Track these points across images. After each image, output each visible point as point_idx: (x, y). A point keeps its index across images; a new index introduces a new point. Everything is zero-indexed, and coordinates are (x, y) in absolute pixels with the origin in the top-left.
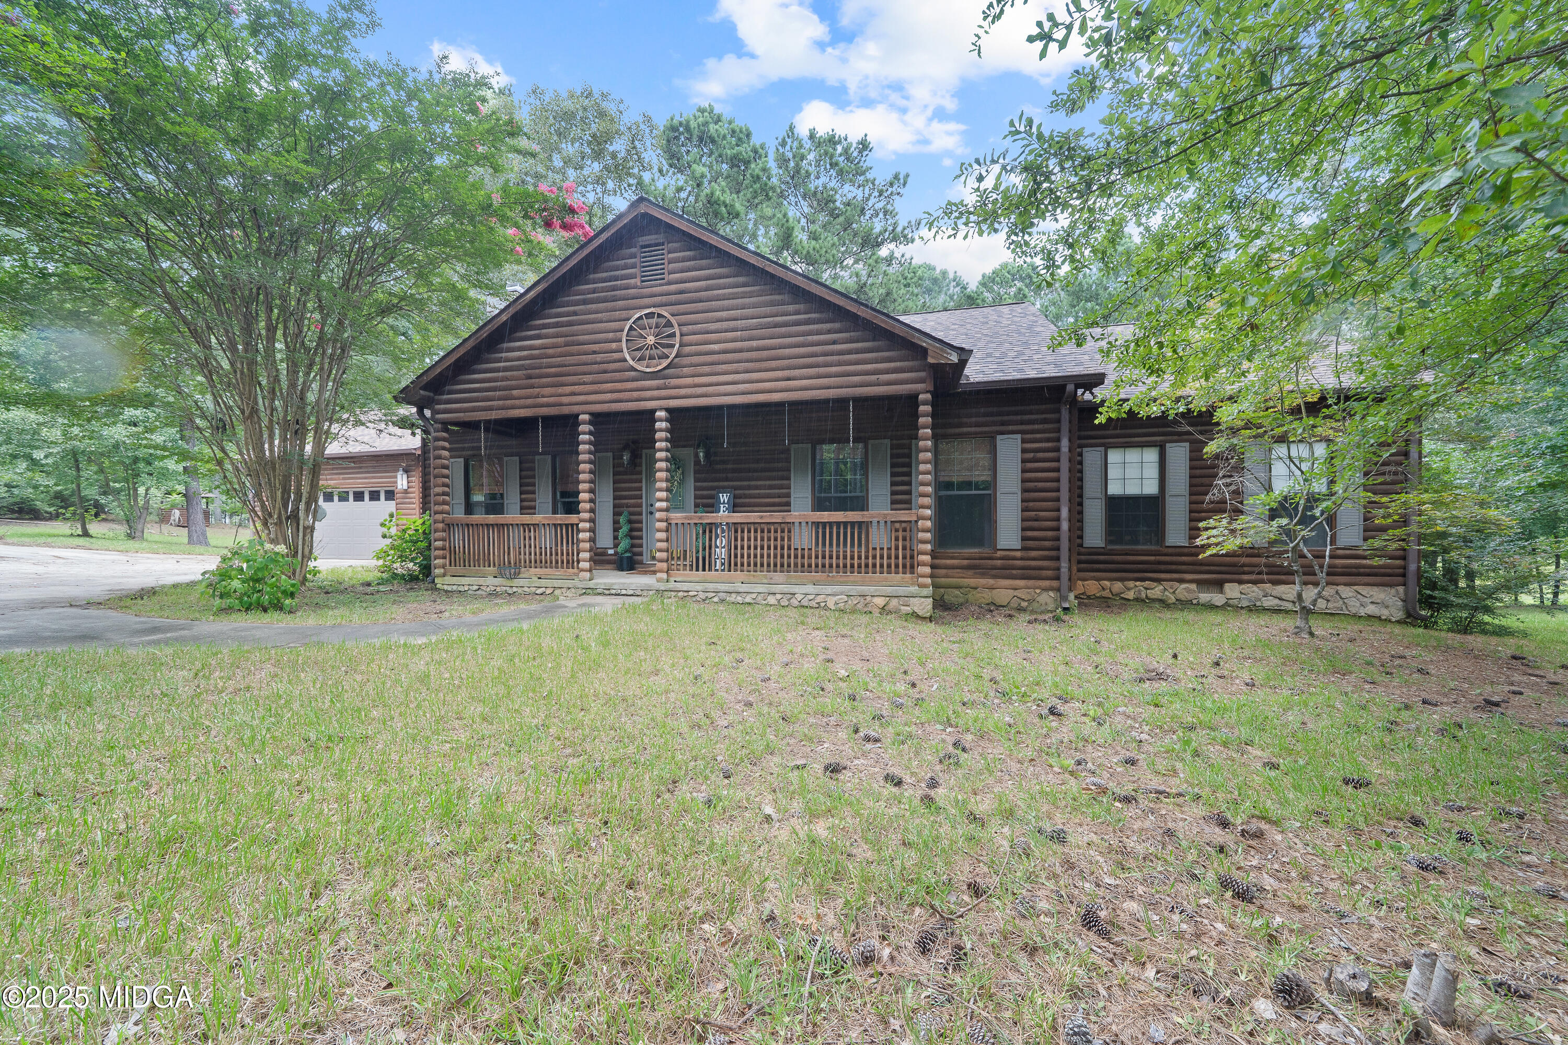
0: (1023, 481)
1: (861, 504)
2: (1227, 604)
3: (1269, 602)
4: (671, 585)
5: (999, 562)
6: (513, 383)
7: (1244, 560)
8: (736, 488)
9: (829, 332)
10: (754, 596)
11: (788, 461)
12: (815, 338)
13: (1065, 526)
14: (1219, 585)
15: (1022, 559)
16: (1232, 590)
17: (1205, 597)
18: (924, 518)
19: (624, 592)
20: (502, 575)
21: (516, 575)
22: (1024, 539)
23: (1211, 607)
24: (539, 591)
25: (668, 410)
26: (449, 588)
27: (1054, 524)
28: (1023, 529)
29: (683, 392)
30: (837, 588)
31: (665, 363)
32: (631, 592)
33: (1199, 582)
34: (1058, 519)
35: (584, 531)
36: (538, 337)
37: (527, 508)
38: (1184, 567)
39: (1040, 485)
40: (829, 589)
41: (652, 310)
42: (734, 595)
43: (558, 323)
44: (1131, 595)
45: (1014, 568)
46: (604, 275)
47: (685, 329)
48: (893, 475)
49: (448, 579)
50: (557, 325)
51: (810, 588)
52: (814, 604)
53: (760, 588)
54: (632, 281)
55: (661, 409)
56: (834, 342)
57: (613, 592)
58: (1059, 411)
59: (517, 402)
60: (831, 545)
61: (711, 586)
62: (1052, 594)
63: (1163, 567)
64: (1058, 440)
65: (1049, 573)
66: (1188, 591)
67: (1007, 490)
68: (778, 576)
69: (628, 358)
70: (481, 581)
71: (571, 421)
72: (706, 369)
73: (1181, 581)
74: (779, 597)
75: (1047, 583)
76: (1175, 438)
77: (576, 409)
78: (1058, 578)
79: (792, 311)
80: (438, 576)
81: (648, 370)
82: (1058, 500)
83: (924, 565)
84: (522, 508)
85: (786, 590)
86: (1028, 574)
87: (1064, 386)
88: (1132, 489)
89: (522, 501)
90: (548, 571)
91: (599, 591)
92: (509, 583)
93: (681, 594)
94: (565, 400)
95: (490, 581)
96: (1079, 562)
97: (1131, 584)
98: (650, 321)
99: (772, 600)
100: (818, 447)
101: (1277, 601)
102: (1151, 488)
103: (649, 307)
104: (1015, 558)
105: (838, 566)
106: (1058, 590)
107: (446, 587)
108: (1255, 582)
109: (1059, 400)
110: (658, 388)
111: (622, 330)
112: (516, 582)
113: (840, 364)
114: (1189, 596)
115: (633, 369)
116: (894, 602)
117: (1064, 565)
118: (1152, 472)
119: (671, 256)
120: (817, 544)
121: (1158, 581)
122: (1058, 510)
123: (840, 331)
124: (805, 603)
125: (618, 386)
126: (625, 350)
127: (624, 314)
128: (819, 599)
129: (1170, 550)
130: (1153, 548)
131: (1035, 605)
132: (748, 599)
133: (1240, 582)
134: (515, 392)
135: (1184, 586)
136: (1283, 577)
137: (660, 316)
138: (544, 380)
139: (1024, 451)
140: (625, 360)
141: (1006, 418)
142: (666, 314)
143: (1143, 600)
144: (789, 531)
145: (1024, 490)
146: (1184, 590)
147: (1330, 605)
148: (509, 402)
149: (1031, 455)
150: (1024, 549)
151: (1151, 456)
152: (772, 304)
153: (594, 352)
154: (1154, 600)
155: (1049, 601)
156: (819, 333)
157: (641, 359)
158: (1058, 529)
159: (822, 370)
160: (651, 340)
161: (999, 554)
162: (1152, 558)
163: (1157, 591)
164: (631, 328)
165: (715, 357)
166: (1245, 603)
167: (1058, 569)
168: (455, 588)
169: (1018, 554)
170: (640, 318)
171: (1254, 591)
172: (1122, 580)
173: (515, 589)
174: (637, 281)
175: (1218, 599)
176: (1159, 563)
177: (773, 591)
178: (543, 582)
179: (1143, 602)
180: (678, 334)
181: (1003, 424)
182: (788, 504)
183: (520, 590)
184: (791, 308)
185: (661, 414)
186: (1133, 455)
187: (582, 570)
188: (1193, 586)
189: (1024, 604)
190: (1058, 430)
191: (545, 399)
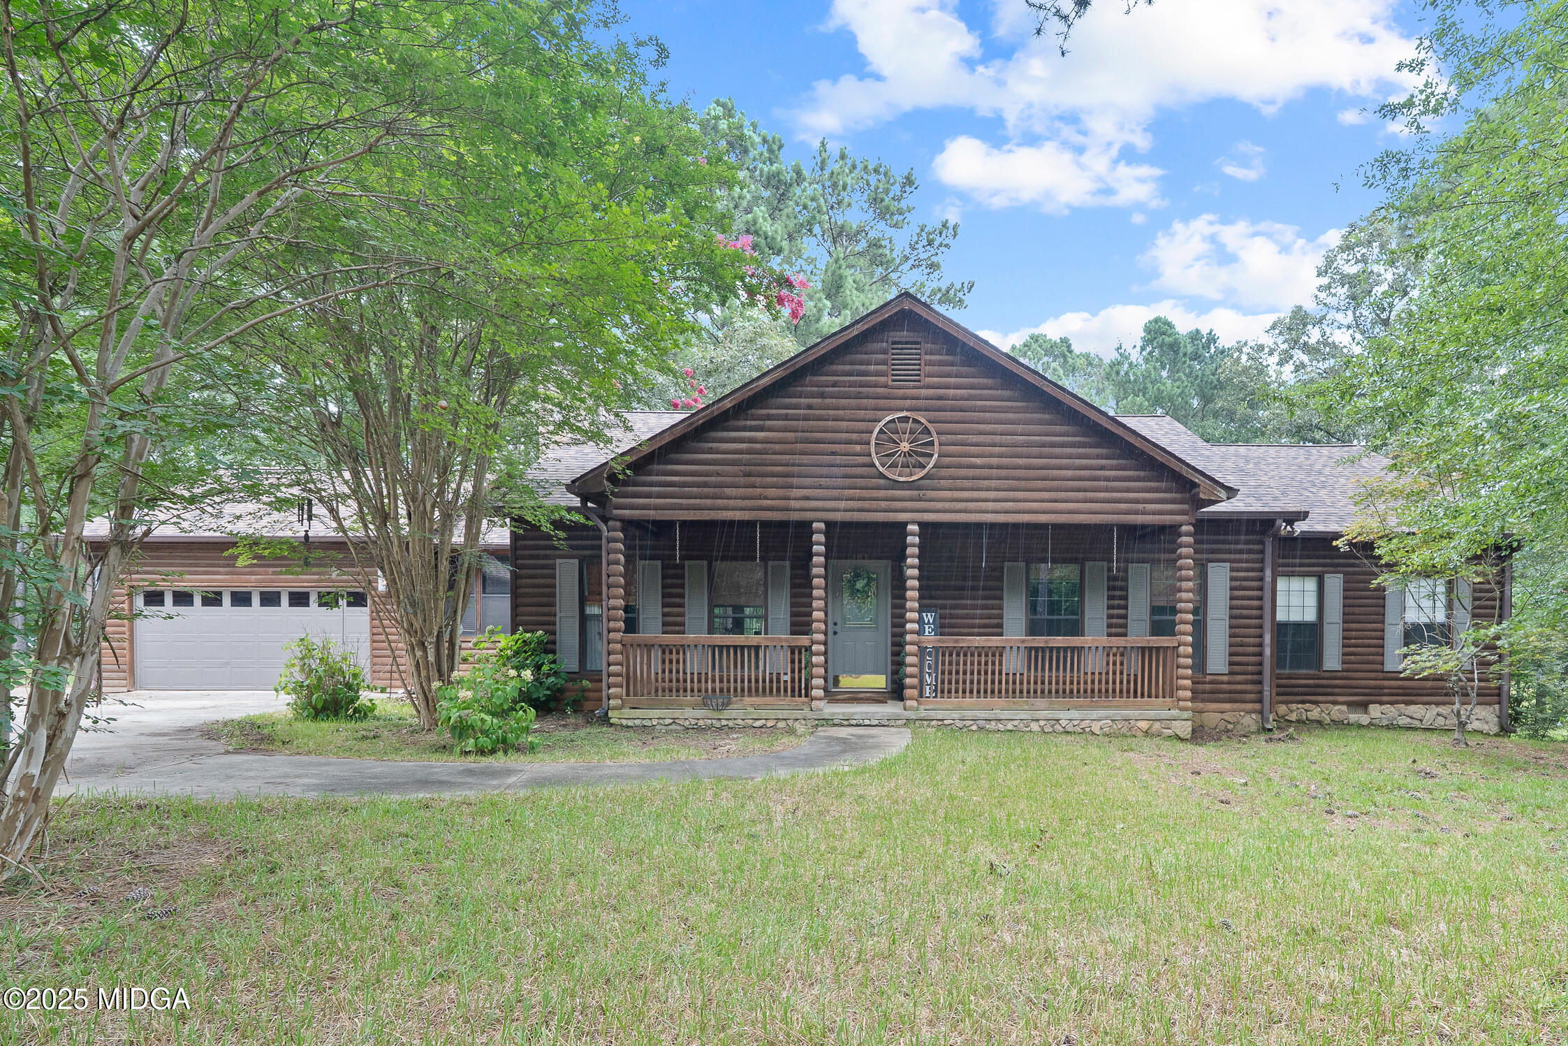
0: (1231, 608)
1: (1076, 629)
2: (1371, 724)
3: (1403, 721)
4: (923, 714)
5: (1207, 687)
6: (729, 479)
7: (1430, 684)
8: (943, 607)
9: (1098, 457)
10: (1016, 723)
11: (1001, 579)
12: (1083, 462)
13: (1268, 651)
14: (1364, 706)
15: (1229, 683)
16: (1375, 711)
17: (1354, 717)
18: (1185, 644)
19: (867, 722)
20: (704, 705)
21: (726, 705)
22: (1231, 664)
23: (1360, 726)
24: (758, 724)
25: (920, 524)
26: (630, 723)
27: (1257, 649)
28: (1231, 655)
29: (939, 505)
30: (1102, 713)
31: (922, 474)
32: (876, 722)
33: (1349, 704)
34: (1261, 645)
35: (817, 654)
36: (762, 429)
37: (673, 624)
38: (1337, 690)
39: (1245, 612)
40: (1095, 714)
41: (904, 414)
42: (993, 723)
43: (787, 415)
44: (1293, 717)
45: (1221, 692)
46: (847, 368)
47: (943, 438)
48: (1110, 598)
49: (627, 712)
50: (786, 418)
51: (1074, 714)
52: (1078, 729)
53: (1023, 715)
54: (882, 379)
55: (913, 522)
56: (1102, 468)
57: (854, 722)
58: (1262, 543)
59: (732, 503)
60: (1050, 669)
61: (969, 714)
62: (1254, 716)
63: (1321, 690)
64: (1262, 570)
65: (1252, 696)
66: (1340, 711)
67: (1216, 616)
68: (1040, 702)
69: (877, 463)
70: (677, 713)
71: (804, 528)
72: (967, 483)
73: (1335, 703)
74: (1042, 723)
75: (1249, 706)
76: (1332, 569)
77: (808, 516)
78: (1260, 701)
79: (1062, 433)
80: (615, 708)
81: (901, 479)
82: (1261, 627)
83: (1185, 689)
84: (664, 624)
85: (1050, 716)
86: (1234, 697)
87: (1274, 521)
88: (1295, 617)
89: (664, 615)
90: (768, 700)
91: (836, 722)
92: (716, 715)
93: (934, 723)
94: (793, 504)
95: (689, 713)
96: (1278, 686)
97: (1294, 706)
98: (903, 425)
99: (1035, 727)
100: (1033, 566)
101: (1409, 720)
102: (1311, 616)
103: (902, 410)
104: (1223, 683)
105: (1100, 691)
106: (1261, 712)
107: (624, 722)
108: (1392, 703)
109: (1263, 533)
110: (911, 500)
111: (871, 432)
112: (726, 714)
113: (1107, 490)
114: (1342, 717)
115: (882, 476)
116: (1157, 725)
117: (1267, 688)
118: (1311, 601)
119: (928, 357)
120: (1029, 669)
121: (1316, 703)
122: (1261, 636)
123: (1107, 458)
124: (1070, 728)
125: (864, 493)
126: (874, 454)
127: (870, 414)
128: (1083, 725)
129: (1327, 675)
130: (1312, 672)
131: (1239, 727)
132: (1010, 727)
133: (1381, 703)
134: (728, 491)
135: (1337, 707)
136: (1414, 698)
137: (915, 421)
138: (769, 480)
139: (1232, 579)
140: (873, 465)
141: (1215, 546)
142: (923, 420)
143: (1304, 722)
144: (1001, 655)
145: (1231, 617)
146: (1338, 711)
147: (1448, 722)
148: (719, 502)
149: (1238, 583)
150: (1231, 673)
151: (1311, 584)
152: (1042, 422)
153: (833, 453)
154: (1312, 721)
155: (1252, 722)
156: (1087, 457)
157: (893, 465)
158: (1261, 654)
159: (1089, 495)
160: (905, 446)
161: (1208, 678)
162: (1311, 682)
163: (1315, 713)
164: (881, 431)
165: (977, 472)
166: (1385, 723)
167: (1261, 692)
168: (638, 722)
169: (1225, 678)
170: (893, 421)
171: (1391, 711)
172: (1286, 703)
173: (724, 722)
174: (888, 380)
175: (1364, 719)
176: (1318, 686)
177: (1037, 717)
178: (764, 714)
179: (1305, 724)
180: (936, 443)
181: (1213, 552)
182: (1000, 626)
183: (731, 724)
184: (1058, 428)
185: (913, 528)
186: (1296, 583)
187: (816, 699)
188: (1344, 708)
189: (1229, 727)
190: (1262, 561)
191: (769, 502)
